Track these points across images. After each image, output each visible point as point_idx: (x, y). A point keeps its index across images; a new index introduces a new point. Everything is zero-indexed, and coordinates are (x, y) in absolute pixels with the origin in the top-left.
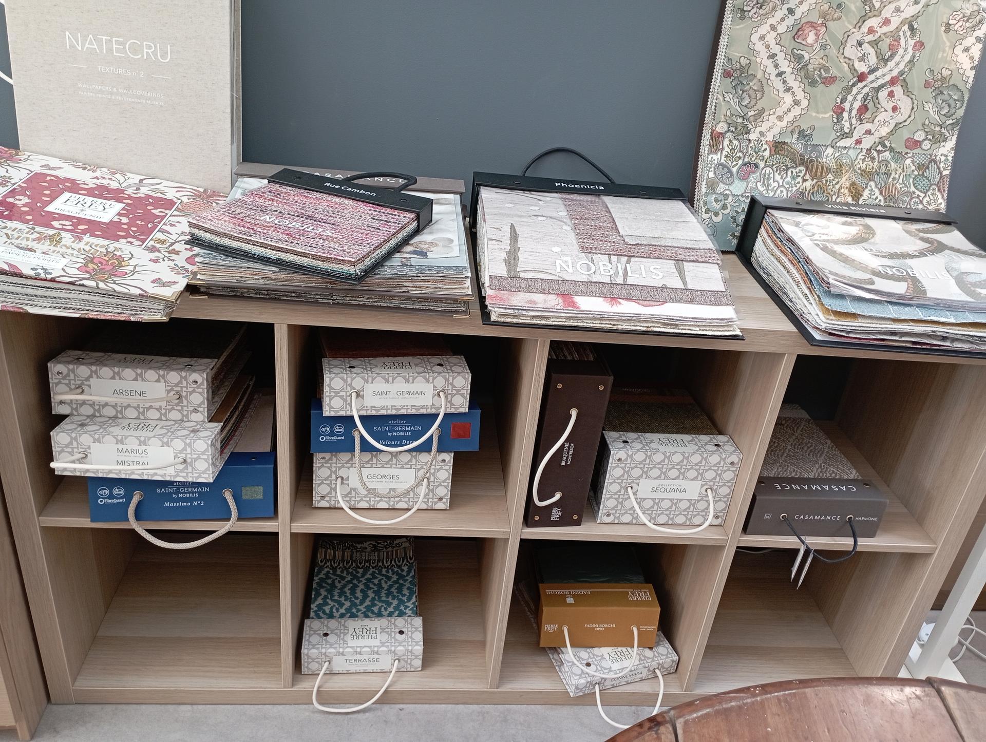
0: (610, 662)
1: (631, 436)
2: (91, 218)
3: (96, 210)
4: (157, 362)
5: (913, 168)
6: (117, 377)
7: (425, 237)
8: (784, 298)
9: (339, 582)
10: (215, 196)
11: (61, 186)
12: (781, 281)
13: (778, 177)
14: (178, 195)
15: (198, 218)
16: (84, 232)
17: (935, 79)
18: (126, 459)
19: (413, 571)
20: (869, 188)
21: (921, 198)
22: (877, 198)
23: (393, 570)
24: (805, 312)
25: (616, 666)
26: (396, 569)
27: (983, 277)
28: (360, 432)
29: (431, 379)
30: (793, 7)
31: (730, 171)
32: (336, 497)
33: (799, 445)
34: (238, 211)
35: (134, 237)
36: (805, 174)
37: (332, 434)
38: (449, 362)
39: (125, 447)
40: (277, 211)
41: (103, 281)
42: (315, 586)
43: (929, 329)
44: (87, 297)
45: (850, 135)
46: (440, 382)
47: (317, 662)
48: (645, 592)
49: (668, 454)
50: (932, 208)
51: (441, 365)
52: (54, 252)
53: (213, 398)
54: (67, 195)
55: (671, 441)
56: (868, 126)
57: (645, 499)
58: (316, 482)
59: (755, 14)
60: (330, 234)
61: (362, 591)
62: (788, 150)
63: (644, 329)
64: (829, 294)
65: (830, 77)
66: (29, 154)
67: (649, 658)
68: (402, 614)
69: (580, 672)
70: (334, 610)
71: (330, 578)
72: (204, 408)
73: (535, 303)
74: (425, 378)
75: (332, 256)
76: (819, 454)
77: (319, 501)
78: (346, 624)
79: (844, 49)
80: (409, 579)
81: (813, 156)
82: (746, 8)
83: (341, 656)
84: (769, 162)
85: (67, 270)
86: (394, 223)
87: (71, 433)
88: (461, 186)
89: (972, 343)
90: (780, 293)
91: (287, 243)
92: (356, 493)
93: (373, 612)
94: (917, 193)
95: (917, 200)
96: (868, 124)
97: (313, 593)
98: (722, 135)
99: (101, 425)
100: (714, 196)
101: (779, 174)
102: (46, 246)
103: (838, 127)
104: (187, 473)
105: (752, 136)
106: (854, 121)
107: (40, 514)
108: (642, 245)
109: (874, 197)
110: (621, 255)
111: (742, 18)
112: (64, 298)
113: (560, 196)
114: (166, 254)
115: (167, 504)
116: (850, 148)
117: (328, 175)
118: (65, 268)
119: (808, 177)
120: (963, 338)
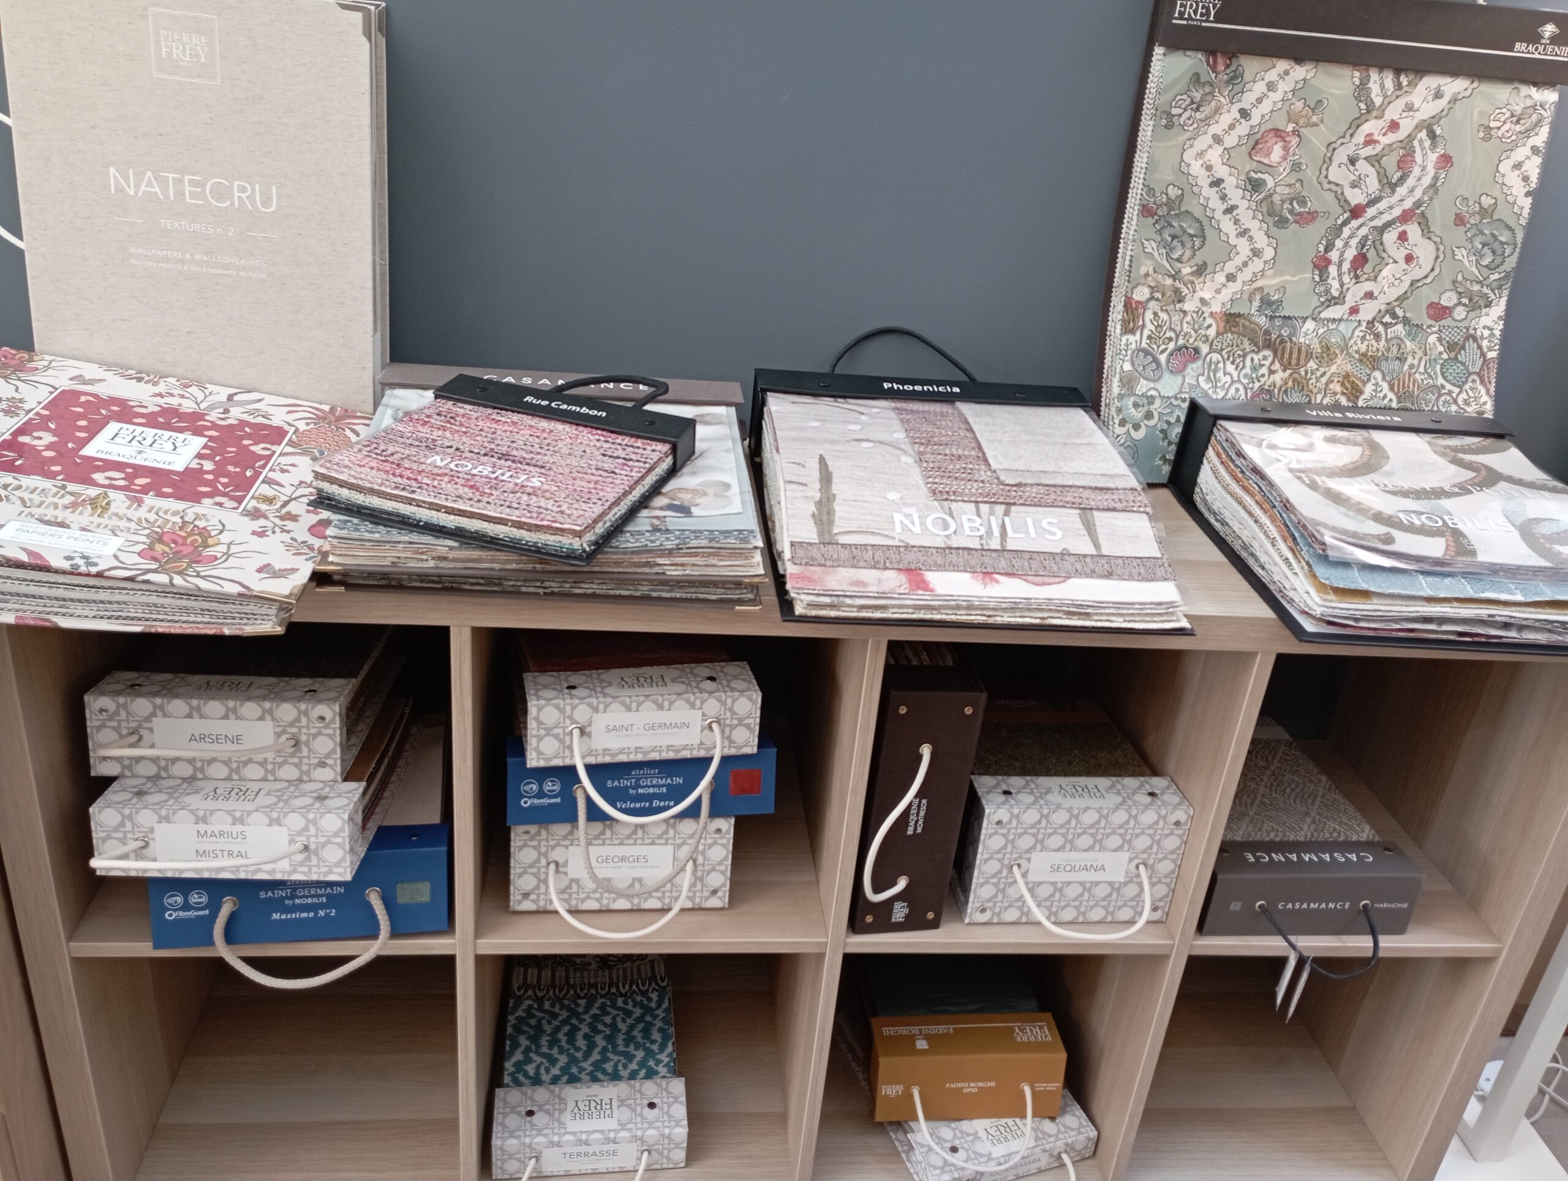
0: (988, 1144)
1: (1015, 782)
2: (155, 465)
3: (161, 450)
4: (260, 687)
5: (1441, 349)
6: (195, 714)
7: (684, 481)
8: (1251, 562)
9: (549, 1023)
10: (349, 417)
11: (103, 412)
12: (1245, 535)
13: (1230, 368)
14: (290, 418)
15: (328, 465)
16: (145, 490)
17: (1471, 211)
18: (210, 847)
19: (666, 1001)
20: (1373, 381)
21: (1454, 395)
22: (1385, 397)
23: (634, 1000)
24: (1287, 587)
25: (998, 1151)
26: (639, 998)
27: (1563, 527)
28: (585, 791)
29: (698, 702)
30: (1247, 107)
31: (1156, 360)
32: (547, 893)
33: (1278, 785)
34: (391, 449)
35: (225, 494)
36: (1273, 362)
37: (541, 794)
38: (725, 674)
39: (209, 828)
40: (451, 447)
41: (180, 573)
42: (509, 1030)
43: (1483, 612)
44: (153, 599)
45: (1341, 300)
46: (712, 707)
47: (518, 1159)
48: (1041, 1028)
49: (1076, 812)
50: (1471, 410)
51: (712, 679)
52: (99, 526)
53: (348, 739)
54: (113, 427)
55: (1079, 789)
56: (1368, 286)
57: (1040, 884)
58: (515, 870)
59: (1189, 119)
60: (538, 484)
61: (586, 1037)
62: (1244, 326)
63: (1037, 621)
64: (1324, 559)
65: (1308, 213)
66: (51, 358)
67: (1050, 1136)
68: (650, 1074)
69: (940, 1163)
70: (542, 1071)
71: (534, 1016)
72: (335, 759)
73: (862, 583)
74: (688, 701)
75: (545, 523)
76: (1310, 801)
77: (520, 902)
78: (563, 1095)
79: (1327, 169)
80: (660, 1013)
81: (1285, 332)
82: (1174, 111)
83: (556, 1148)
84: (1217, 345)
85: (123, 556)
86: (638, 461)
87: (123, 808)
88: (737, 392)
89: (1550, 631)
90: (1244, 554)
91: (471, 502)
92: (579, 886)
93: (605, 1073)
94: (1449, 387)
95: (1448, 398)
96: (1368, 283)
97: (508, 1042)
98: (1143, 305)
99: (172, 792)
100: (1132, 399)
101: (1233, 363)
102: (85, 516)
103: (1322, 289)
104: (310, 867)
105: (1189, 306)
106: (1346, 279)
107: (70, 937)
108: (1026, 485)
109: (1381, 395)
110: (995, 503)
111: (1169, 126)
112: (118, 603)
113: (893, 405)
114: (278, 521)
115: (276, 916)
116: (1341, 320)
117: (527, 381)
118: (119, 554)
119: (1277, 366)
120: (1538, 624)
